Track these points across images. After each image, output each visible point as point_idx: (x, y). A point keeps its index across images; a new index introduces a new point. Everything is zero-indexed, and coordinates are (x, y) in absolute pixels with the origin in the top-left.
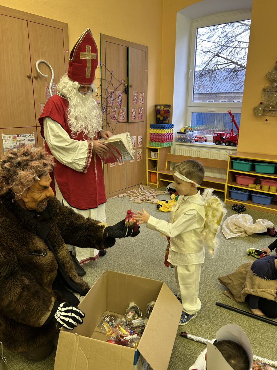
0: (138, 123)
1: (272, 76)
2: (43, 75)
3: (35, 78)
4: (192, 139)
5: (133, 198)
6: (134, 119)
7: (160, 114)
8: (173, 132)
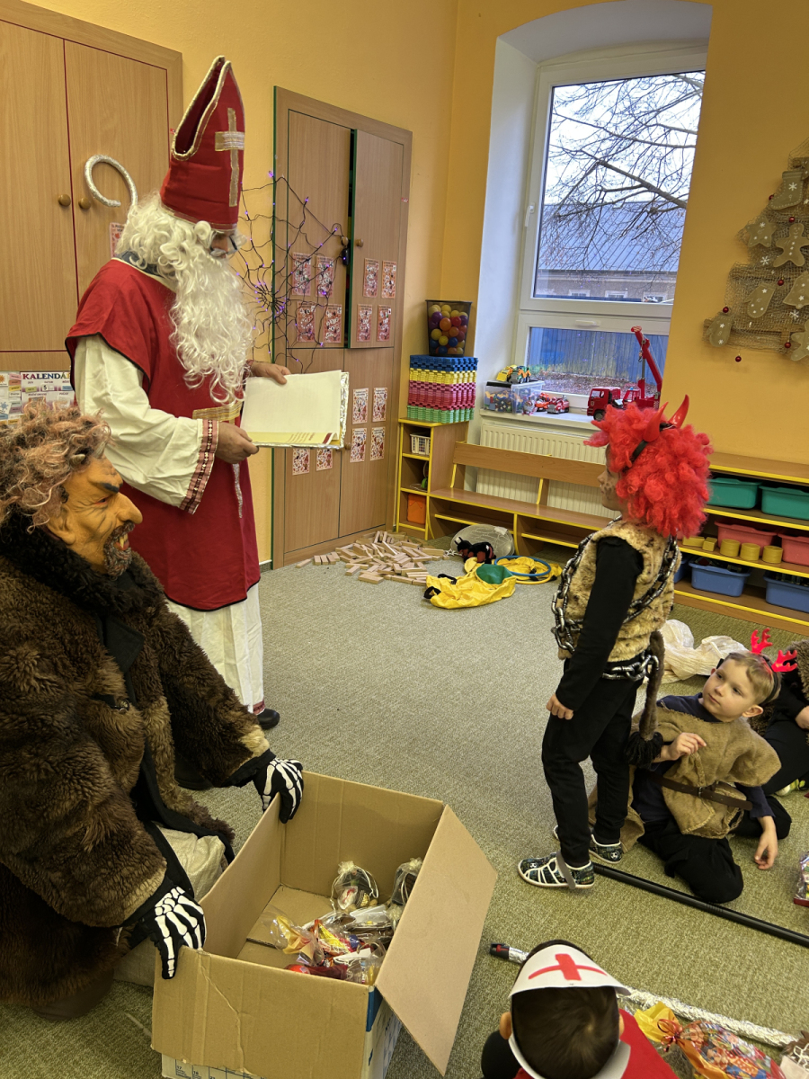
0: (376, 351)
1: (757, 235)
2: (105, 199)
3: (81, 206)
4: (528, 404)
5: (357, 566)
6: (366, 338)
7: (439, 328)
8: (476, 380)
